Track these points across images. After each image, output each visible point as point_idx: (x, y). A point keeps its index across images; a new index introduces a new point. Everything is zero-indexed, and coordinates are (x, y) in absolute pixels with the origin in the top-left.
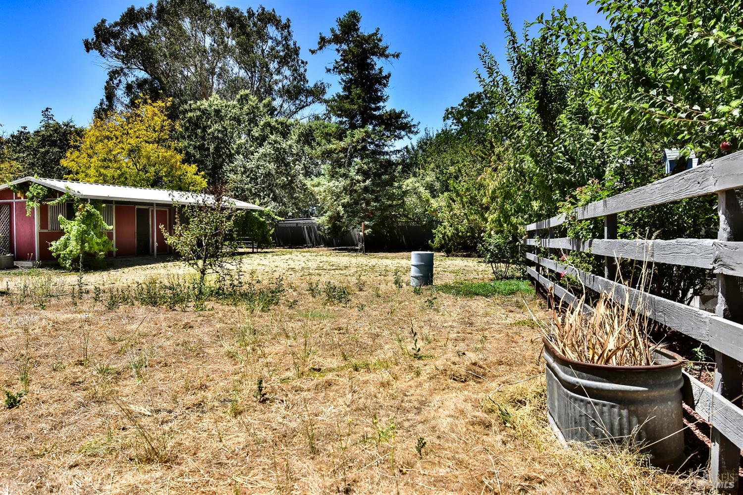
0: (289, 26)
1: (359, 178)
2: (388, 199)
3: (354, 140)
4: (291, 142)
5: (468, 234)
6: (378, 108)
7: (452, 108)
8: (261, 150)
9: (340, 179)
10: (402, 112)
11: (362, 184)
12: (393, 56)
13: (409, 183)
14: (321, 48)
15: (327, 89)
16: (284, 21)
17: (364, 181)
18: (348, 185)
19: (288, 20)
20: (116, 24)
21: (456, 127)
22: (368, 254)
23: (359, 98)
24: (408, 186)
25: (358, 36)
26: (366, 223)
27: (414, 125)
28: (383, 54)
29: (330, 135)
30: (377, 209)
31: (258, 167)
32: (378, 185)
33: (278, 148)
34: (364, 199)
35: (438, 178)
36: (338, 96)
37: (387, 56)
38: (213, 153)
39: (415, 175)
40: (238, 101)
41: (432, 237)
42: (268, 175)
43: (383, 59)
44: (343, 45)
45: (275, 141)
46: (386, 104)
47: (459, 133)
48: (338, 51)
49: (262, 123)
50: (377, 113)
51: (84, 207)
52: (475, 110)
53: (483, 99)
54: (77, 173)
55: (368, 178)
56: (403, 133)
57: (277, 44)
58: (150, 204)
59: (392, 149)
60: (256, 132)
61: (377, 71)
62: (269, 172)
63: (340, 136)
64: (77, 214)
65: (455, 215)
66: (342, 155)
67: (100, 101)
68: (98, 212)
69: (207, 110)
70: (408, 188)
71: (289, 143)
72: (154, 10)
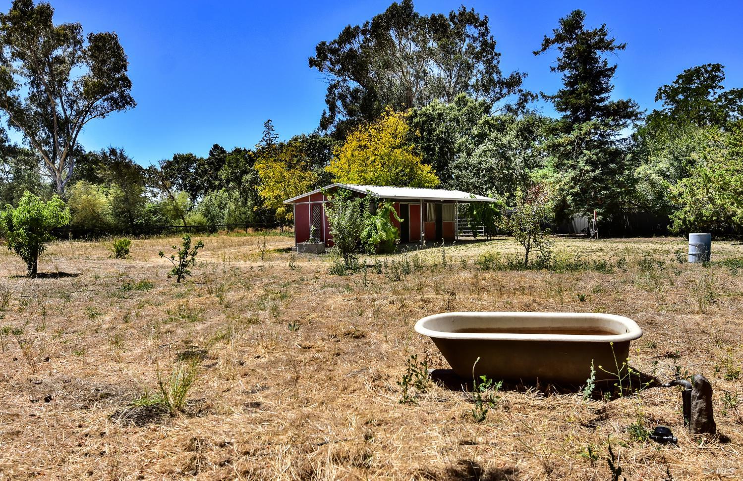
0: (486, 23)
1: (588, 168)
2: (618, 187)
3: (583, 133)
4: (509, 137)
5: (714, 218)
6: (602, 100)
7: (666, 86)
8: (482, 147)
9: (570, 170)
10: (630, 101)
11: (591, 174)
12: (619, 48)
13: (641, 170)
14: (544, 49)
15: (523, 79)
16: (482, 19)
17: (593, 171)
18: (576, 176)
19: (486, 17)
20: (335, 42)
21: (670, 107)
22: (602, 240)
23: (586, 93)
24: (639, 173)
25: (583, 33)
26: (598, 210)
27: (640, 113)
28: (608, 47)
29: (557, 129)
30: (607, 197)
31: (480, 163)
32: (607, 174)
33: (498, 144)
34: (593, 187)
35: (672, 164)
36: (563, 92)
37: (612, 49)
38: (438, 153)
39: (646, 162)
40: (456, 103)
41: (671, 223)
42: (491, 169)
43: (608, 52)
44: (566, 43)
45: (495, 138)
46: (610, 94)
47: (674, 112)
48: (561, 49)
49: (481, 122)
50: (601, 104)
51: (383, 205)
52: (693, 87)
53: (702, 74)
54: (340, 177)
55: (597, 168)
56: (629, 121)
57: (474, 41)
58: (416, 200)
59: (618, 138)
60: (475, 131)
61: (601, 64)
62: (491, 167)
63: (568, 129)
64: (378, 210)
65: (698, 199)
66: (569, 147)
67: (322, 112)
68: (393, 209)
69: (431, 114)
70: (640, 175)
71: (508, 138)
72: (370, 26)
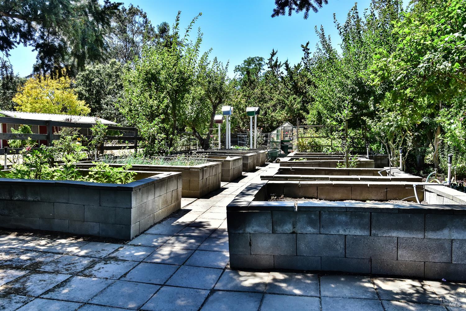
7: (238, 66)
19: (146, 12)
40: (110, 65)
53: (255, 61)
54: (21, 106)
57: (141, 26)
68: (29, 127)
69: (92, 70)
